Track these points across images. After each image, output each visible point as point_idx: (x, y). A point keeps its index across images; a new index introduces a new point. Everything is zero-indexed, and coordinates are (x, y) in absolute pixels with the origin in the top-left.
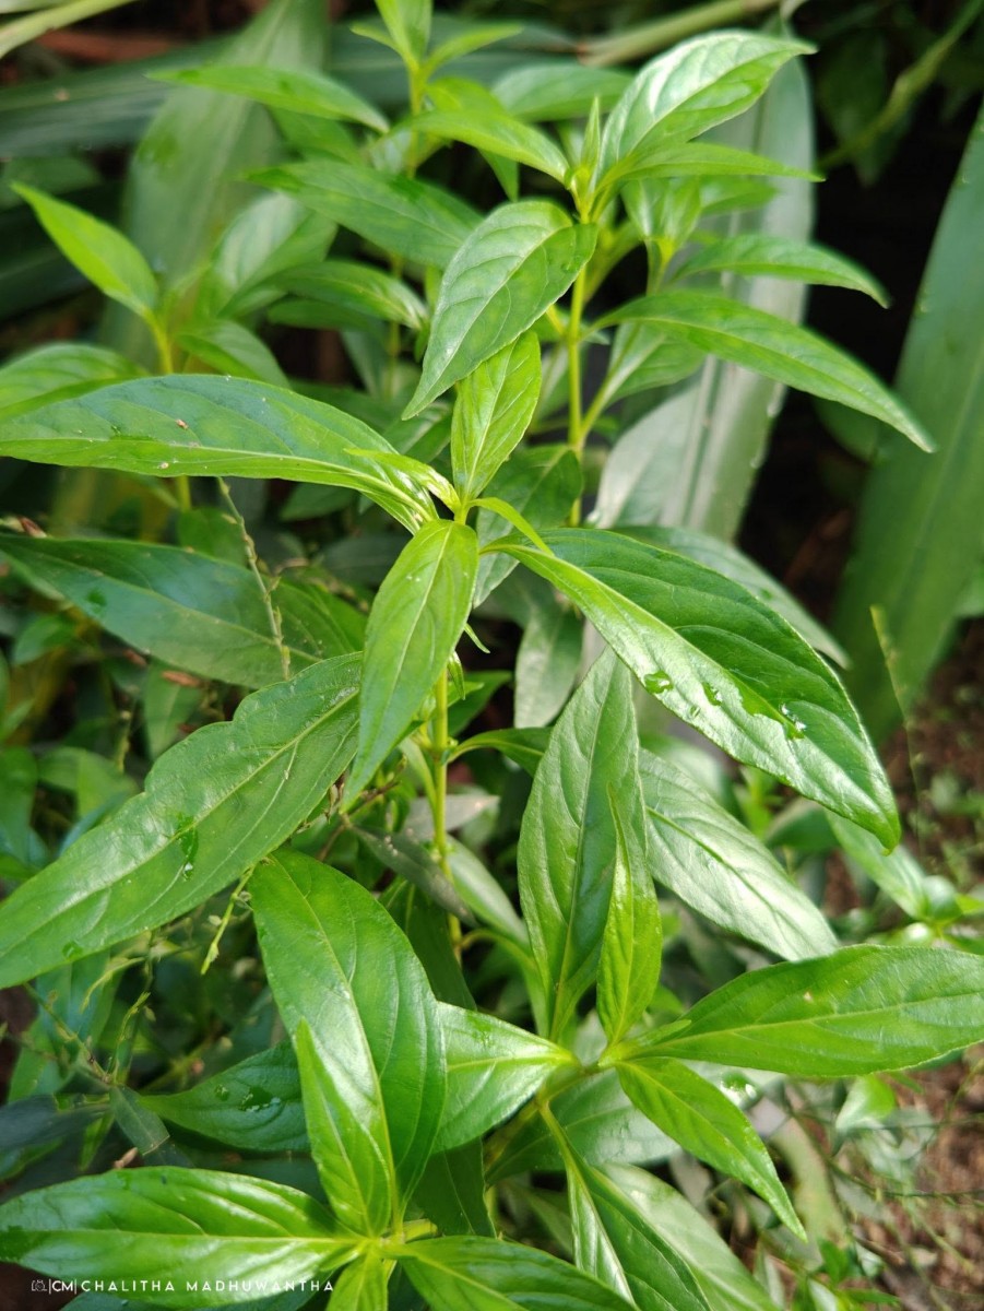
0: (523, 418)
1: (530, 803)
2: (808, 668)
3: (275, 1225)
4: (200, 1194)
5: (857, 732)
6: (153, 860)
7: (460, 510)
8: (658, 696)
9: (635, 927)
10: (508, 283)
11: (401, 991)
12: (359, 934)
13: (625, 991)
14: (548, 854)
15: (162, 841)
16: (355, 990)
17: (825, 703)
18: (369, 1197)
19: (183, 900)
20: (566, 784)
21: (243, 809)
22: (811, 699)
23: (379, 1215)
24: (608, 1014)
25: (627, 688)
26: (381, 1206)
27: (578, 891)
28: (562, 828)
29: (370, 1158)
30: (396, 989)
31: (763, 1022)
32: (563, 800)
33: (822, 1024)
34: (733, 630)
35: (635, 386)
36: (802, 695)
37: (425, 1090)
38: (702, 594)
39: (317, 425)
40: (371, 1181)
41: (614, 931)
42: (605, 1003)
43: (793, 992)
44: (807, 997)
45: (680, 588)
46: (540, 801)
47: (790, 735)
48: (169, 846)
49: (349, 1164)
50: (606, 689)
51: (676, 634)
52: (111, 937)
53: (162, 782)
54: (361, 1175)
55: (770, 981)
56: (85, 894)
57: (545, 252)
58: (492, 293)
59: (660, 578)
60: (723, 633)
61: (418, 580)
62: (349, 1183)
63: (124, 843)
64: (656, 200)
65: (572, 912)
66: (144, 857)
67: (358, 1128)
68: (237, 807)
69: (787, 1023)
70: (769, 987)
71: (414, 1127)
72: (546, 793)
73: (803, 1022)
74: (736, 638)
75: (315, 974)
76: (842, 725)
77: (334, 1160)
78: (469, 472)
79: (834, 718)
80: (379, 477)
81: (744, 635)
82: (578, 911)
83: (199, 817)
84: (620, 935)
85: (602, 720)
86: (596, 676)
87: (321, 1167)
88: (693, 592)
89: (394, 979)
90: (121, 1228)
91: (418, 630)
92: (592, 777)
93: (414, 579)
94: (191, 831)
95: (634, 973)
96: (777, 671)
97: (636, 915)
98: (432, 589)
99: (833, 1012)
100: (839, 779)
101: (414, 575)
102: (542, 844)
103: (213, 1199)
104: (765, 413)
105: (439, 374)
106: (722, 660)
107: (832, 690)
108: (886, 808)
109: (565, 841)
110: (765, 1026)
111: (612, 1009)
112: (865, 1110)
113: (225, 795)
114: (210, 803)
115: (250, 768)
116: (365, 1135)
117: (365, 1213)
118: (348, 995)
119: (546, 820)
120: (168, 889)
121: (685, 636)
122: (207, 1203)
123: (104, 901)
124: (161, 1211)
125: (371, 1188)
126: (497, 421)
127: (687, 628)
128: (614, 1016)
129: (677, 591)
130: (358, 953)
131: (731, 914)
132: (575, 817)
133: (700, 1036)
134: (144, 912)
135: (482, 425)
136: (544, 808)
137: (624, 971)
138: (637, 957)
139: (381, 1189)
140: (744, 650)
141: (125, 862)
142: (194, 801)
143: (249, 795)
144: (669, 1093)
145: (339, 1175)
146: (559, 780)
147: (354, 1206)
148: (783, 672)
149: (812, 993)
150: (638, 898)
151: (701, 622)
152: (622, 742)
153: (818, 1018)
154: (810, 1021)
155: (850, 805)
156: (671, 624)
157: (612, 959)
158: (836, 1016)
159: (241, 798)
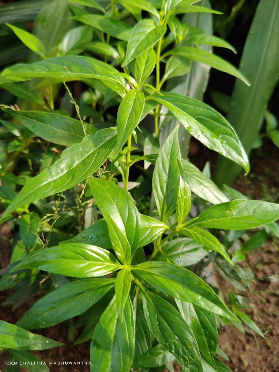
0: (152, 66)
1: (155, 170)
2: (226, 126)
3: (102, 259)
4: (84, 250)
5: (238, 142)
6: (63, 175)
7: (138, 87)
8: (190, 132)
9: (185, 193)
10: (145, 37)
11: (128, 206)
12: (117, 194)
13: (183, 210)
14: (160, 182)
15: (65, 171)
16: (117, 205)
17: (230, 135)
18: (125, 252)
19: (73, 184)
20: (163, 165)
21: (85, 164)
22: (227, 134)
23: (128, 257)
24: (178, 215)
25: (177, 142)
26: (128, 255)
27: (167, 192)
28: (163, 176)
29: (126, 242)
30: (127, 206)
31: (217, 218)
32: (162, 169)
33: (231, 218)
34: (208, 117)
35: (172, 76)
36: (225, 133)
37: (136, 229)
38: (199, 108)
39: (100, 67)
40: (126, 248)
41: (180, 194)
42: (178, 212)
43: (224, 211)
44: (228, 212)
45: (194, 107)
46: (157, 169)
47: (222, 143)
48: (67, 172)
49: (120, 244)
50: (172, 143)
51: (193, 118)
52: (55, 192)
53: (65, 157)
54: (123, 246)
55: (218, 208)
56: (47, 182)
57: (154, 31)
58: (142, 39)
59: (189, 105)
60: (205, 118)
61: (130, 102)
62: (120, 248)
63: (56, 171)
64: (177, 27)
65: (166, 197)
66: (61, 175)
67: (122, 234)
68: (84, 163)
69: (223, 218)
70: (218, 209)
71: (133, 238)
72: (158, 168)
73: (227, 218)
74: (208, 119)
75: (107, 201)
76: (234, 141)
77: (116, 242)
78: (140, 79)
79: (232, 139)
80: (117, 80)
81: (210, 118)
82: (167, 197)
83: (75, 165)
84: (181, 194)
85: (172, 149)
86: (170, 139)
87: (113, 244)
88: (197, 108)
89: (126, 203)
90: (64, 259)
91: (131, 114)
92: (170, 164)
93: (129, 102)
94: (73, 169)
95: (184, 205)
96: (218, 127)
97: (185, 190)
98: (133, 105)
99: (234, 215)
100: (234, 154)
101: (129, 101)
102: (158, 180)
103: (87, 251)
104: (202, 90)
105: (130, 57)
106: (205, 125)
107: (232, 132)
108: (246, 161)
109: (164, 180)
110: (217, 219)
111: (179, 214)
112: (238, 258)
113: (80, 160)
114: (77, 163)
115: (86, 154)
116: (124, 236)
117: (124, 256)
118: (115, 207)
119: (158, 174)
120: (68, 182)
121: (196, 119)
122: (85, 252)
123: (52, 184)
124: (74, 254)
125: (126, 250)
126: (146, 67)
127: (196, 117)
128: (180, 216)
129: (193, 108)
130: (117, 198)
131: (206, 196)
132: (166, 173)
133: (201, 222)
134: (63, 186)
135: (142, 68)
136: (158, 171)
137: (182, 204)
138: (185, 201)
139: (128, 249)
140: (210, 122)
141: (57, 175)
142: (73, 162)
143: (87, 160)
144: (195, 233)
145: (118, 246)
146: (161, 164)
147: (121, 254)
148: (220, 128)
149: (229, 211)
150: (185, 186)
151: (199, 115)
152: (177, 155)
153: (230, 217)
154: (229, 218)
155: (238, 160)
156: (192, 116)
157: (180, 201)
158: (235, 217)
159: (85, 161)
